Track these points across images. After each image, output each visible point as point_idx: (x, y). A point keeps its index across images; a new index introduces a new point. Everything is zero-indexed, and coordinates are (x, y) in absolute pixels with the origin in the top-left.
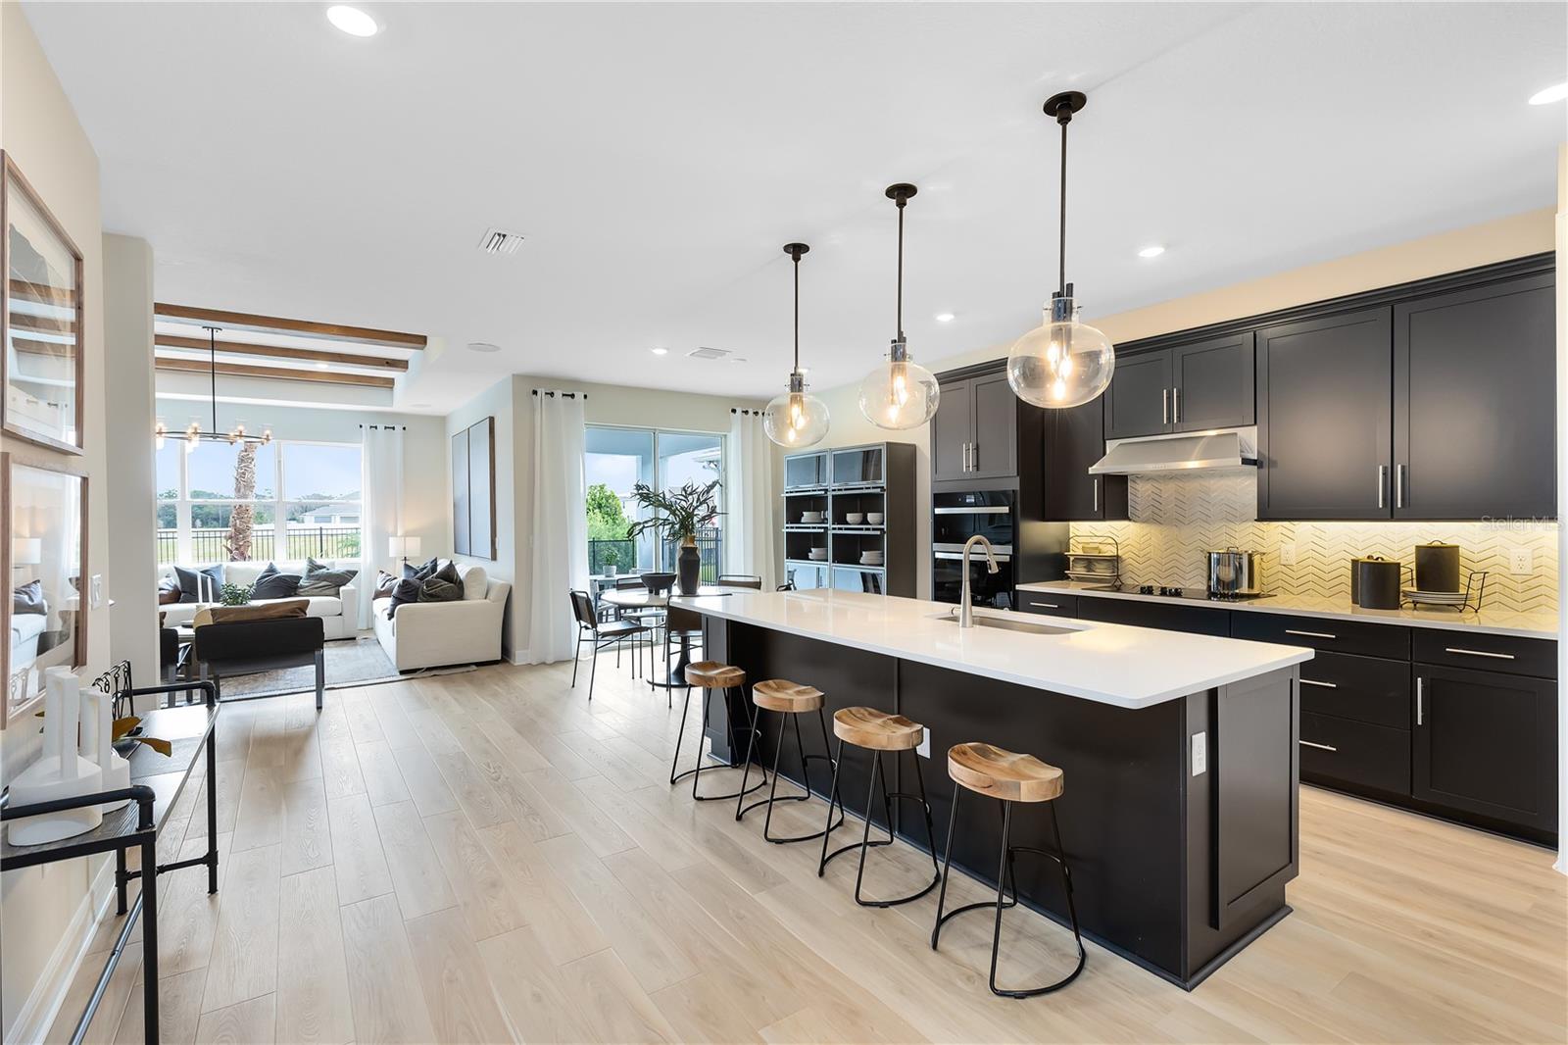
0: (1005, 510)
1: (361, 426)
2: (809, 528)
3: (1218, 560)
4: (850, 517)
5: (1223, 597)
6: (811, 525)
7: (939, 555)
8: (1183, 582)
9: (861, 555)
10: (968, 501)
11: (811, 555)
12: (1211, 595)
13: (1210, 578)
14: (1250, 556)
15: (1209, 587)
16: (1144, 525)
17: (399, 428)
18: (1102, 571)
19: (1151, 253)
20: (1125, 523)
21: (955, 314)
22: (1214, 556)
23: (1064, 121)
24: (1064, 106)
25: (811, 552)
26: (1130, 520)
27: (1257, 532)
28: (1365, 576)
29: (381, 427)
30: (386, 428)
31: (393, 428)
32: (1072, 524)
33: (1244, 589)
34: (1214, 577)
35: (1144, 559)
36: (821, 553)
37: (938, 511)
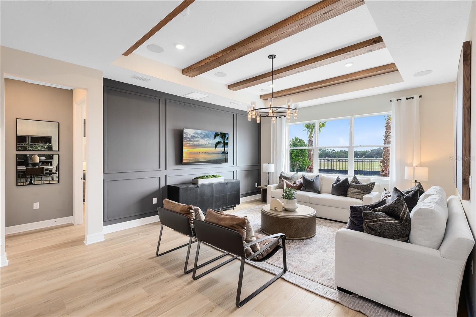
1: (391, 101)
17: (416, 97)
29: (404, 99)
30: (407, 99)
31: (413, 98)
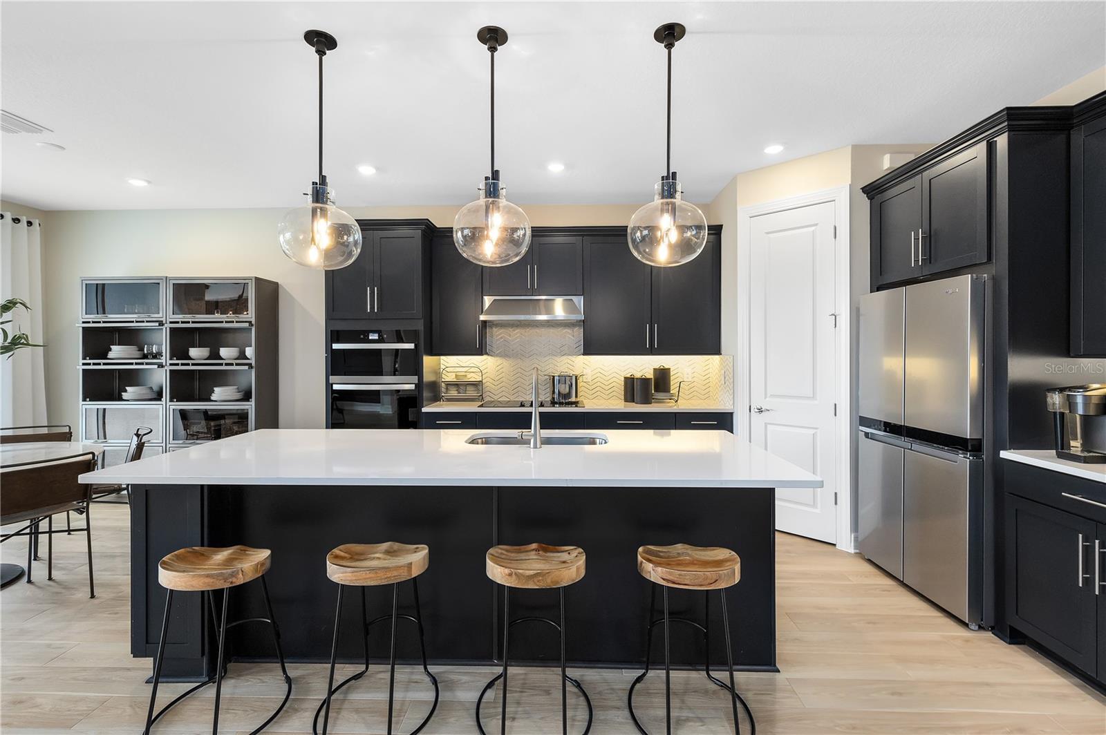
0: (411, 346)
2: (132, 364)
3: (559, 380)
4: (194, 352)
5: (561, 404)
6: (134, 361)
7: (336, 387)
8: (525, 397)
9: (213, 391)
10: (370, 338)
11: (125, 395)
12: (553, 403)
13: (554, 392)
14: (576, 377)
15: (554, 398)
16: (498, 358)
18: (471, 392)
19: (556, 168)
20: (485, 357)
21: (377, 169)
22: (556, 378)
23: (670, 46)
24: (669, 34)
25: (126, 391)
26: (488, 355)
27: (569, 361)
28: (639, 387)
32: (442, 357)
33: (573, 399)
34: (556, 391)
35: (498, 382)
36: (144, 392)
37: (335, 346)
